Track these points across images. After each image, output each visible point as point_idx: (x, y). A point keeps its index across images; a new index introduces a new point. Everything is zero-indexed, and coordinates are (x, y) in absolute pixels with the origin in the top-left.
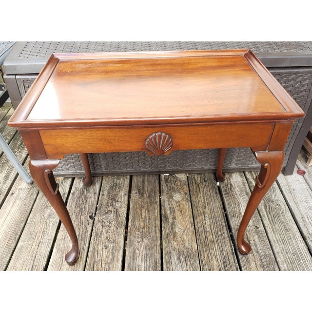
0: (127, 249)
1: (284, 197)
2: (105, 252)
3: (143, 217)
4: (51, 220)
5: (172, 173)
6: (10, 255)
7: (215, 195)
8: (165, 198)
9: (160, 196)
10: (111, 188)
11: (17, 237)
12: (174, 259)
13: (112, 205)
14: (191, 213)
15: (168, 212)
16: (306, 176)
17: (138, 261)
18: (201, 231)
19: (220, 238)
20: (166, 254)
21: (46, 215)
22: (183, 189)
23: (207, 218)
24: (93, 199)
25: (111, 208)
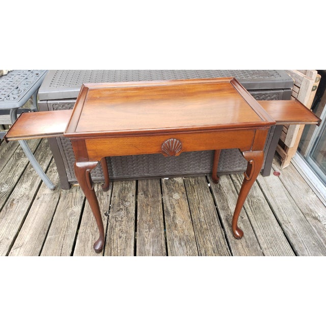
0: (138, 238)
1: (263, 193)
2: (119, 241)
3: (149, 212)
4: (73, 217)
5: (171, 177)
6: (41, 246)
7: (207, 194)
8: (166, 197)
9: (162, 196)
10: (121, 191)
11: (46, 232)
12: (176, 244)
13: (123, 204)
14: (188, 208)
15: (169, 208)
16: (281, 176)
17: (147, 247)
18: (197, 222)
19: (213, 226)
20: (169, 240)
21: (68, 214)
22: (180, 190)
23: (201, 212)
24: (106, 200)
25: (122, 207)
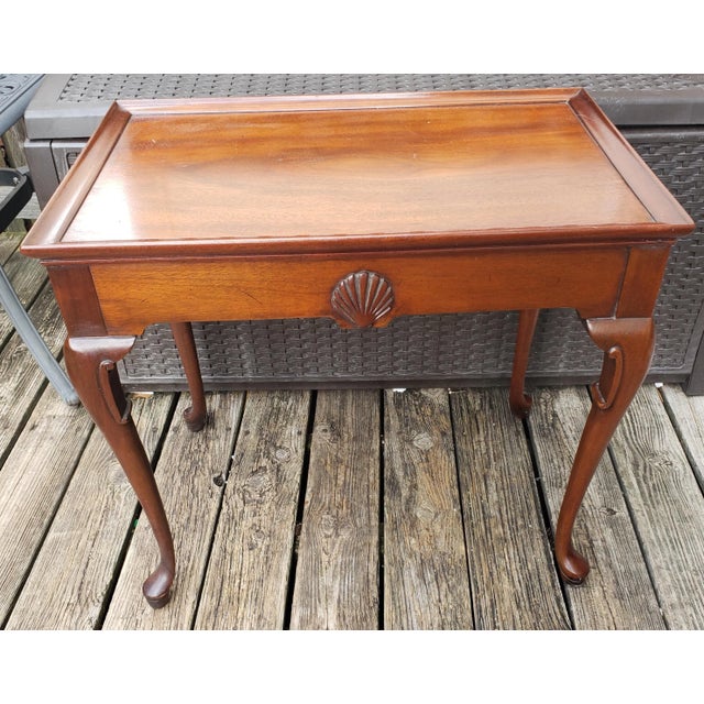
0: (301, 552)
2: (248, 557)
3: (340, 482)
8: (393, 444)
9: (382, 438)
11: (46, 521)
12: (411, 574)
13: (267, 454)
15: (400, 473)
20: (391, 564)
22: (437, 423)
23: (492, 489)
24: (222, 442)
25: (264, 462)
